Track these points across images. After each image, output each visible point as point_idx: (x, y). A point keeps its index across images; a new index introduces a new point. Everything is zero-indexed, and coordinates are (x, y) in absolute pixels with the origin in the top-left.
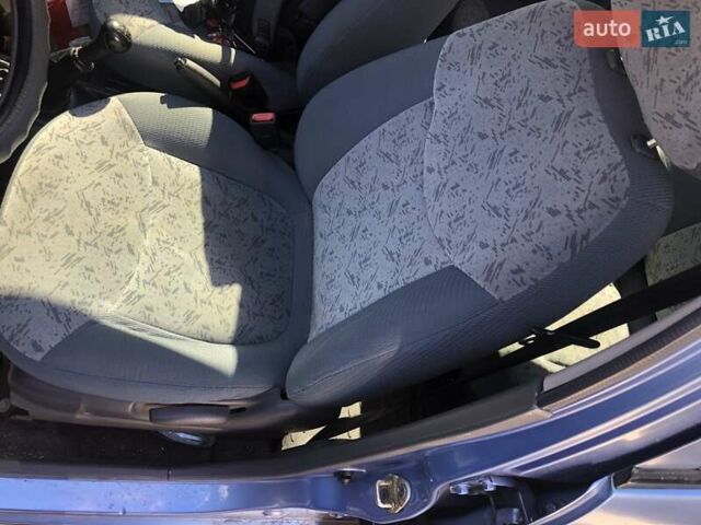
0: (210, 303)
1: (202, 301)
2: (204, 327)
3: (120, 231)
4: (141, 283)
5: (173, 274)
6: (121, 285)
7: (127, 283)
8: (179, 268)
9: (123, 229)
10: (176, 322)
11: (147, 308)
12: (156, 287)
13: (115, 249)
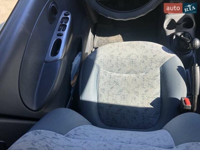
0: (108, 96)
1: (109, 93)
2: (101, 95)
3: (124, 65)
4: (110, 75)
5: (115, 83)
6: (108, 70)
7: (110, 71)
8: (117, 84)
9: (125, 66)
10: (101, 86)
11: (103, 77)
12: (110, 79)
13: (118, 65)
